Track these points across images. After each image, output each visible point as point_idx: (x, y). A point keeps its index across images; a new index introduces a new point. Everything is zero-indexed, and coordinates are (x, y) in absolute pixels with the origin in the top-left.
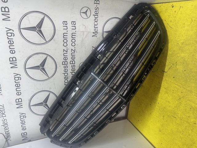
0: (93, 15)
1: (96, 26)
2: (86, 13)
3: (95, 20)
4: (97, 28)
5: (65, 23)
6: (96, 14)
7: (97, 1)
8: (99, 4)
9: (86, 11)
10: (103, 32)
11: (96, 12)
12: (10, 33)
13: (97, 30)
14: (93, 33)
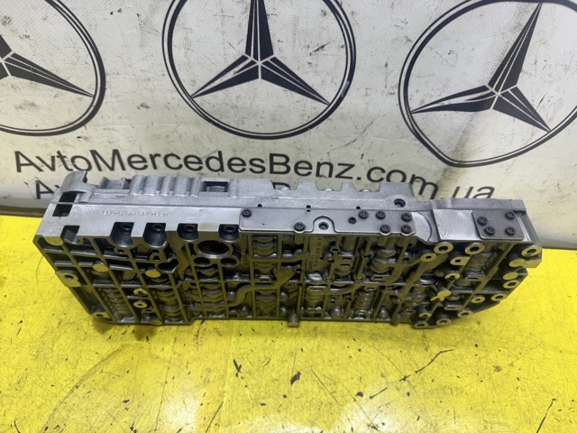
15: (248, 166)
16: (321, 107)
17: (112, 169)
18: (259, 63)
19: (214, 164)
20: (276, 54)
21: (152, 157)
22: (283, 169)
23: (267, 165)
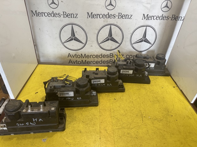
0: (163, 15)
1: (153, 17)
2: (167, 6)
3: (158, 17)
4: (151, 19)
7: (174, 17)
8: (172, 20)
9: (168, 7)
10: (146, 26)
11: (165, 17)
13: (149, 19)
14: (148, 15)
15: (106, 56)
16: (118, 45)
17: (83, 58)
18: (110, 38)
19: (101, 56)
20: (112, 36)
21: (91, 56)
22: (112, 56)
23: (109, 56)
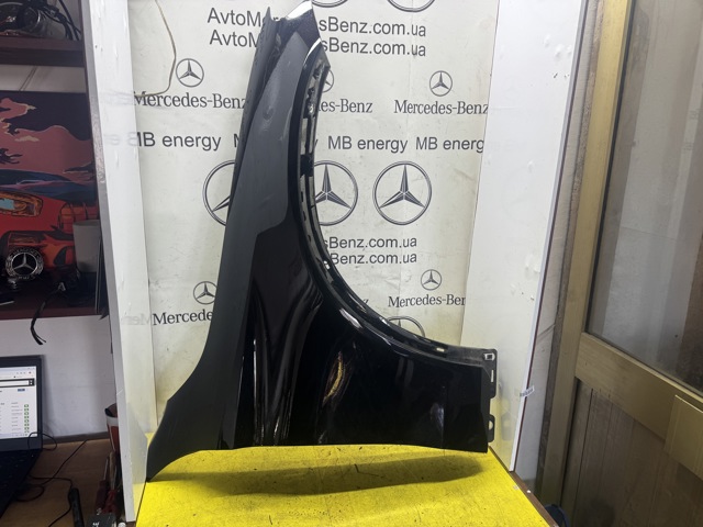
0: (428, 295)
1: (409, 301)
3: (419, 300)
4: (407, 306)
5: (414, 242)
6: (429, 301)
8: (448, 304)
9: (433, 281)
10: (399, 319)
11: (432, 299)
12: (398, 146)
13: (402, 305)
14: (398, 298)
